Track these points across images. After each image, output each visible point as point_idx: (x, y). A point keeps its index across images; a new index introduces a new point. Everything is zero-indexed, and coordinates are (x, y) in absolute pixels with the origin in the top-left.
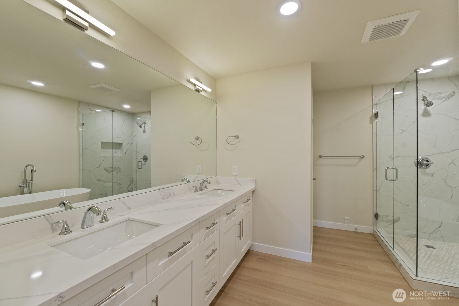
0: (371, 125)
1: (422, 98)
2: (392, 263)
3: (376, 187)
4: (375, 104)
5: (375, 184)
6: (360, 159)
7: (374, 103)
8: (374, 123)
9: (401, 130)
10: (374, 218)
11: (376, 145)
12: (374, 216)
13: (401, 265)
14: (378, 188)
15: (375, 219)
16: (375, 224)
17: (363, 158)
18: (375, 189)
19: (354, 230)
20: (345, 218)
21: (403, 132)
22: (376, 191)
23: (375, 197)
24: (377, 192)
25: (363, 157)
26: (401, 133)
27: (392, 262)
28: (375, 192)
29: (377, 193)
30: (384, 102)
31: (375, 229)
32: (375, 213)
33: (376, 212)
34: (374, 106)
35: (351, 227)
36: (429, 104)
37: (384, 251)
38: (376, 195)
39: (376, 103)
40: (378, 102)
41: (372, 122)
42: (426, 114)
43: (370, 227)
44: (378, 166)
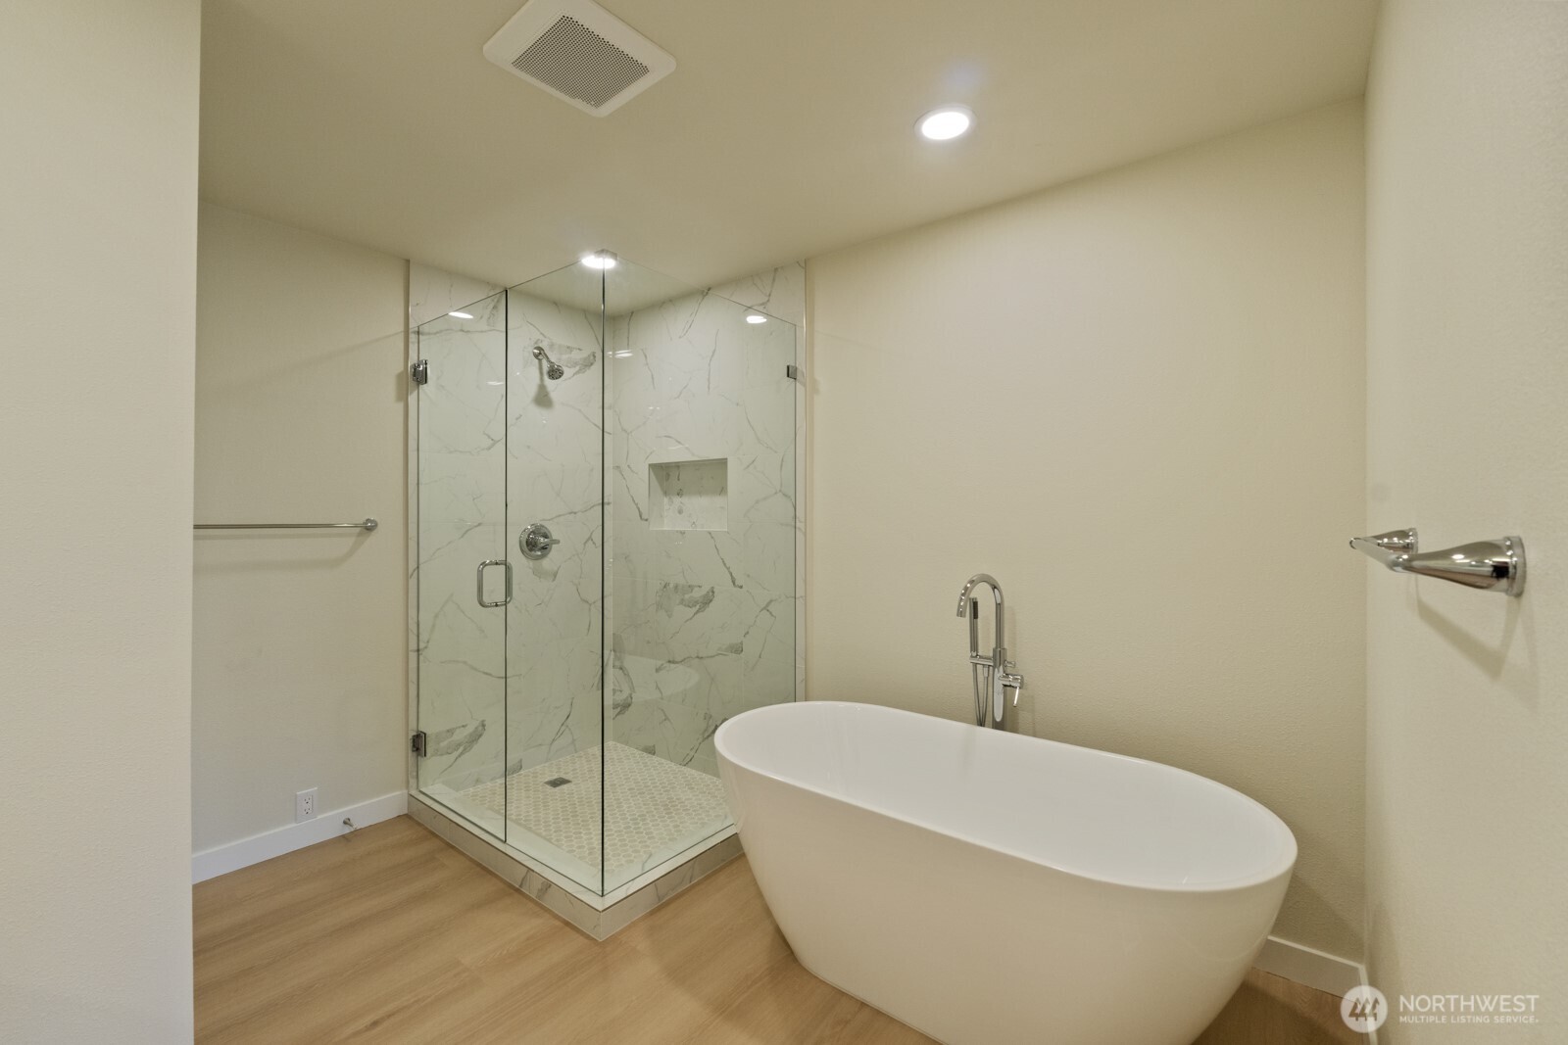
0: (401, 405)
1: (536, 351)
2: (512, 891)
3: (418, 636)
4: (414, 332)
5: (413, 626)
6: (360, 534)
7: (413, 325)
8: (412, 399)
9: (489, 437)
10: (410, 751)
11: (418, 484)
12: (410, 744)
13: (548, 885)
14: (424, 637)
15: (415, 754)
16: (415, 774)
17: (369, 529)
18: (413, 646)
19: (337, 830)
20: (296, 795)
21: (493, 445)
22: (418, 650)
23: (413, 676)
24: (418, 655)
25: (369, 527)
26: (489, 448)
27: (511, 886)
28: (413, 656)
29: (421, 658)
30: (441, 331)
31: (414, 792)
32: (415, 734)
33: (415, 728)
34: (413, 338)
35: (324, 826)
36: (555, 373)
37: (471, 860)
38: (415, 665)
39: (416, 329)
40: (425, 329)
41: (403, 396)
42: (543, 399)
43: (398, 793)
44: (421, 560)
